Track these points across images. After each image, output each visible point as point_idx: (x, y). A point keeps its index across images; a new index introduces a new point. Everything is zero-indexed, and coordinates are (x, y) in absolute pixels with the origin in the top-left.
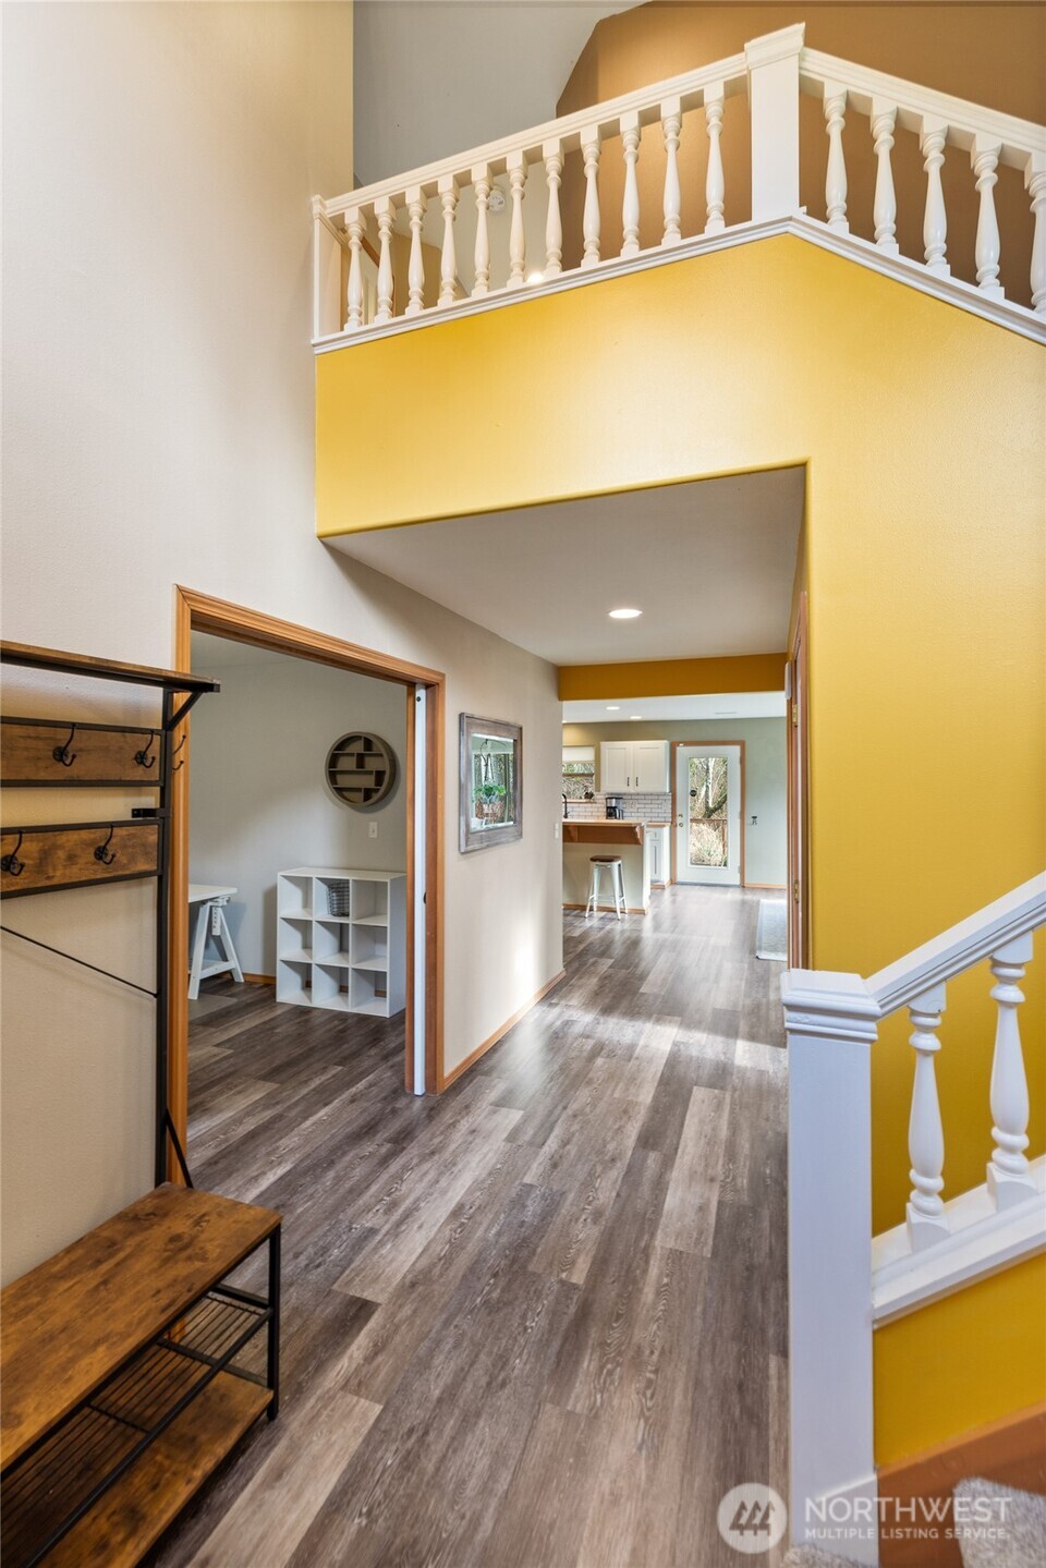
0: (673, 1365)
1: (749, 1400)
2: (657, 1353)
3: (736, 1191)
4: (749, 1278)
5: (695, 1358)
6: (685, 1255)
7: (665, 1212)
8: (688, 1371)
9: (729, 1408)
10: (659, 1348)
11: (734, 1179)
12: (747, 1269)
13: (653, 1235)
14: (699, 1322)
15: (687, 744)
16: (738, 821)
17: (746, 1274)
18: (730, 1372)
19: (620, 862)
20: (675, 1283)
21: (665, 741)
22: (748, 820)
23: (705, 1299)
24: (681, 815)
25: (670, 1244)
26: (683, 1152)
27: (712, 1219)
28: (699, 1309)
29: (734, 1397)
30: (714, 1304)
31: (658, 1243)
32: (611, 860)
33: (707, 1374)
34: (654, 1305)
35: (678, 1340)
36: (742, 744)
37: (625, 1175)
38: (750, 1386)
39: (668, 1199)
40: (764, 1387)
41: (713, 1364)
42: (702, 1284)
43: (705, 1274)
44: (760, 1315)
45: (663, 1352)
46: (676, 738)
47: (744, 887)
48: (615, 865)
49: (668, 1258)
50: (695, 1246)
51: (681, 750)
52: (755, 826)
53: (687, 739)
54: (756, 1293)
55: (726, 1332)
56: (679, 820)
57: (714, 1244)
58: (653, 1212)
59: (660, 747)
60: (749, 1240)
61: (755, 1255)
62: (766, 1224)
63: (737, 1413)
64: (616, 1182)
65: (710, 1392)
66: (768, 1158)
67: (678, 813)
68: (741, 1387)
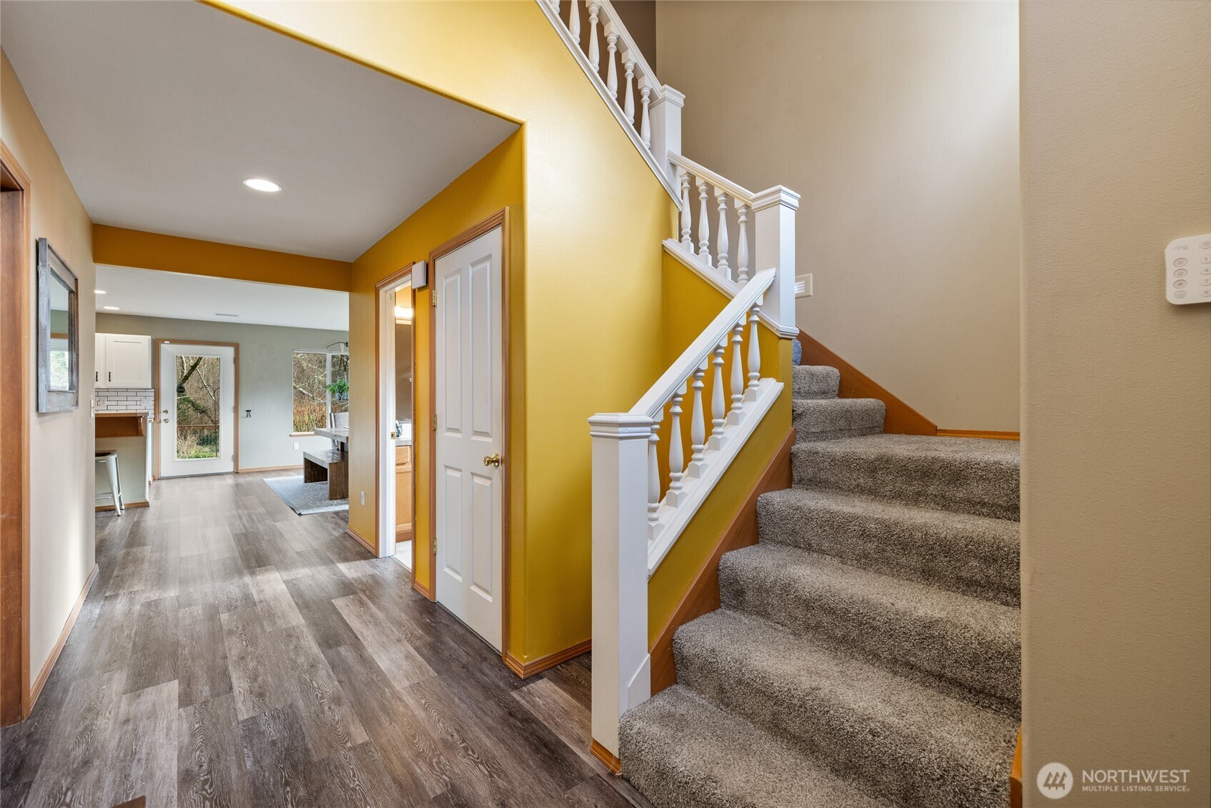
0: (469, 732)
1: (519, 716)
2: (455, 734)
3: (420, 638)
4: (468, 671)
5: (478, 720)
6: (422, 683)
7: (385, 672)
8: (480, 728)
9: (515, 726)
10: (454, 731)
11: (412, 634)
12: (463, 668)
13: (390, 686)
14: (463, 705)
15: (173, 341)
16: (232, 415)
17: (465, 670)
18: (500, 712)
19: (116, 456)
20: (430, 699)
21: (150, 337)
22: (242, 413)
23: (455, 694)
24: (166, 412)
25: (407, 684)
26: (363, 636)
27: (420, 658)
28: (456, 700)
29: (512, 720)
30: (462, 693)
31: (398, 687)
32: (108, 454)
33: (490, 722)
34: (430, 717)
35: (461, 721)
36: (237, 347)
37: (332, 669)
38: (515, 711)
39: (380, 665)
40: (520, 706)
41: (489, 716)
42: (446, 689)
43: (443, 684)
44: (489, 681)
45: (458, 731)
46: (159, 336)
47: (237, 473)
48: (112, 458)
49: (413, 691)
50: (423, 676)
51: (166, 348)
52: (249, 419)
53: (171, 337)
54: (478, 674)
55: (481, 700)
56: (163, 416)
57: (433, 668)
58: (377, 676)
59: (142, 342)
60: (450, 655)
61: (461, 659)
62: (452, 644)
63: (520, 725)
64: (329, 676)
65: (499, 727)
66: (421, 615)
67: (163, 409)
68: (510, 714)
